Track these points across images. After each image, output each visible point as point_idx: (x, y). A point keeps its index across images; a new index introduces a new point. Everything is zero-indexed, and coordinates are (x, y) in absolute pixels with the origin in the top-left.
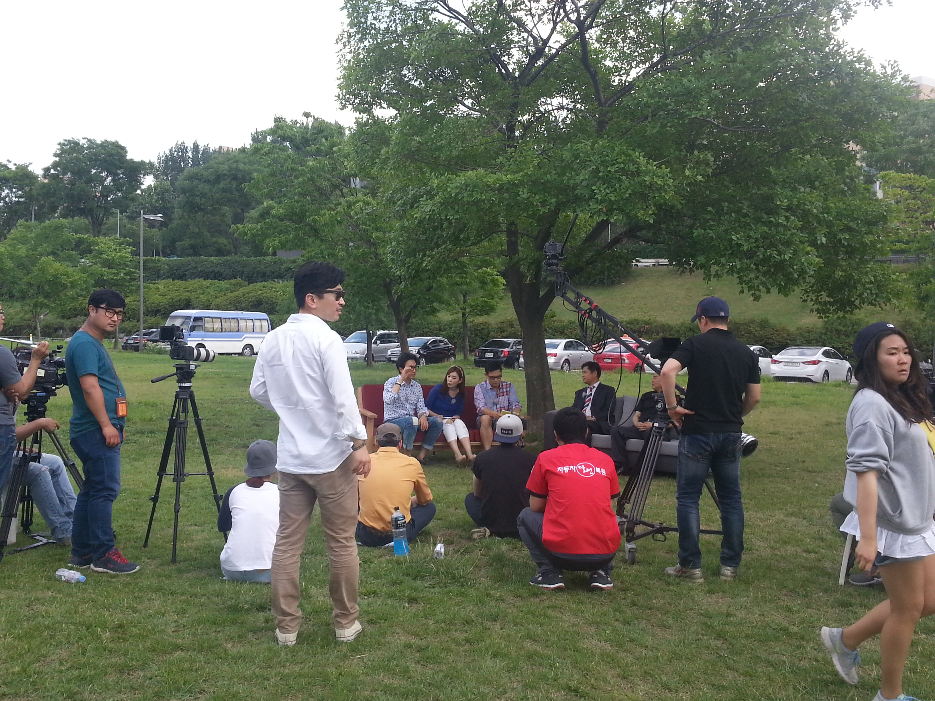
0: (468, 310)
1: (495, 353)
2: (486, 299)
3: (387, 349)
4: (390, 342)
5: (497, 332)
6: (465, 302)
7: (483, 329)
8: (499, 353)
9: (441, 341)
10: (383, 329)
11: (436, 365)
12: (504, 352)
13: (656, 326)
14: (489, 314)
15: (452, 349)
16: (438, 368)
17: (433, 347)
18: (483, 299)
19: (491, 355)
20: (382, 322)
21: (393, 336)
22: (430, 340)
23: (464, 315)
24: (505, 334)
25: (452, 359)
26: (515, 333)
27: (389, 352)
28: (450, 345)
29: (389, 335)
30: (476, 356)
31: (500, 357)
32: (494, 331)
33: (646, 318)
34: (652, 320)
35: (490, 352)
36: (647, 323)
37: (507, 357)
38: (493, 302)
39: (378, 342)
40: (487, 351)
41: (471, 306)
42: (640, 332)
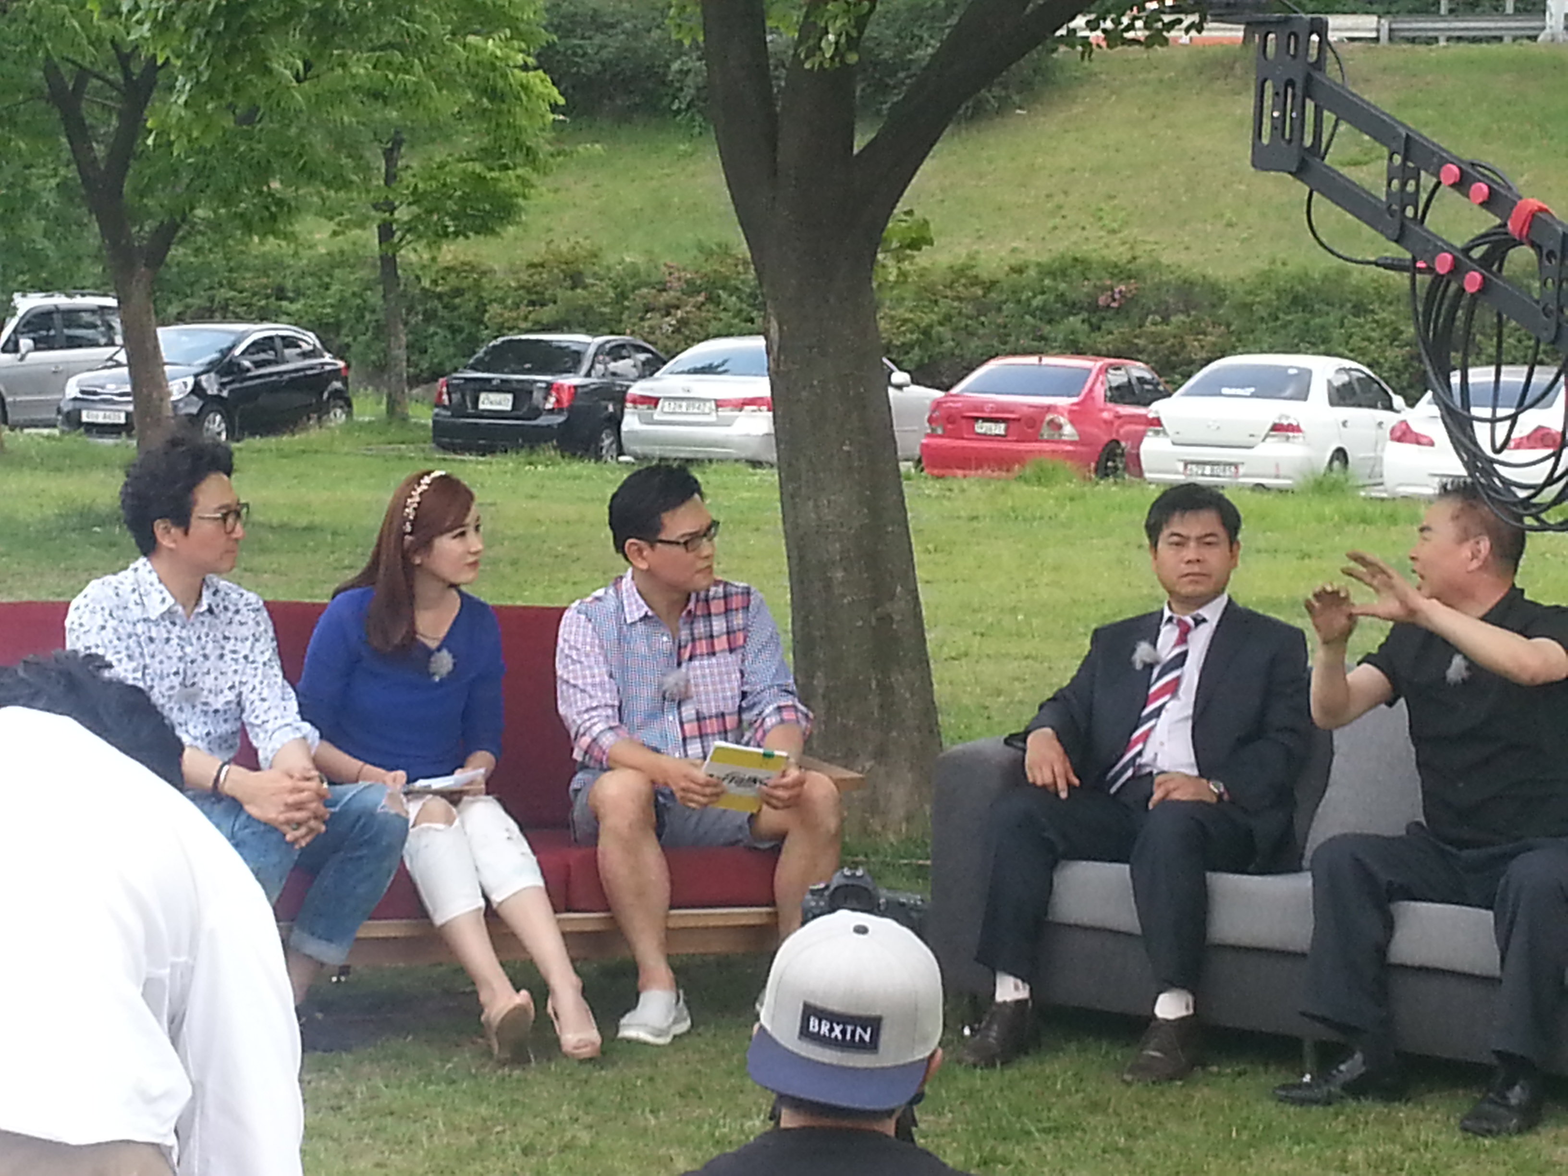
0: (403, 214)
1: (521, 393)
2: (478, 168)
3: (61, 375)
4: (74, 343)
5: (517, 306)
6: (390, 178)
7: (458, 292)
8: (537, 396)
9: (290, 342)
10: (46, 288)
11: (272, 441)
12: (559, 389)
13: (1158, 287)
14: (492, 232)
15: (336, 374)
16: (282, 454)
17: (258, 364)
18: (470, 166)
19: (502, 402)
20: (37, 260)
21: (86, 317)
22: (244, 335)
23: (386, 232)
24: (547, 313)
25: (338, 416)
26: (588, 310)
27: (72, 390)
28: (327, 358)
29: (71, 316)
30: (439, 404)
31: (537, 412)
32: (502, 301)
33: (1118, 253)
34: (1143, 261)
35: (498, 390)
36: (1119, 272)
37: (571, 409)
38: (508, 181)
39: (25, 343)
40: (487, 386)
41: (417, 197)
42: (1094, 308)
